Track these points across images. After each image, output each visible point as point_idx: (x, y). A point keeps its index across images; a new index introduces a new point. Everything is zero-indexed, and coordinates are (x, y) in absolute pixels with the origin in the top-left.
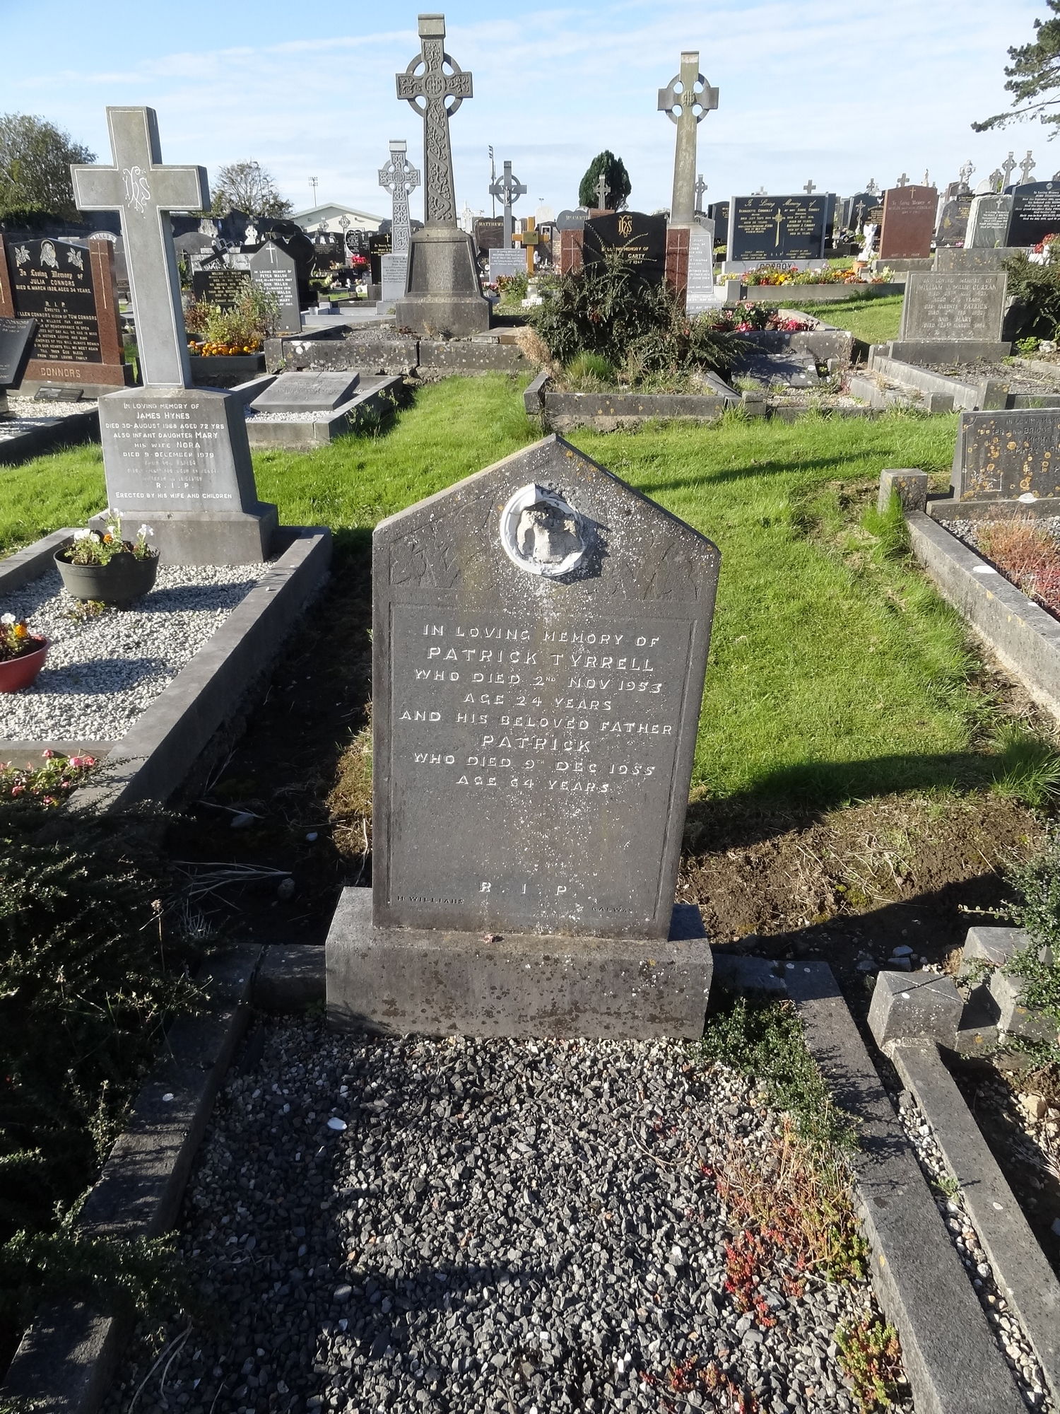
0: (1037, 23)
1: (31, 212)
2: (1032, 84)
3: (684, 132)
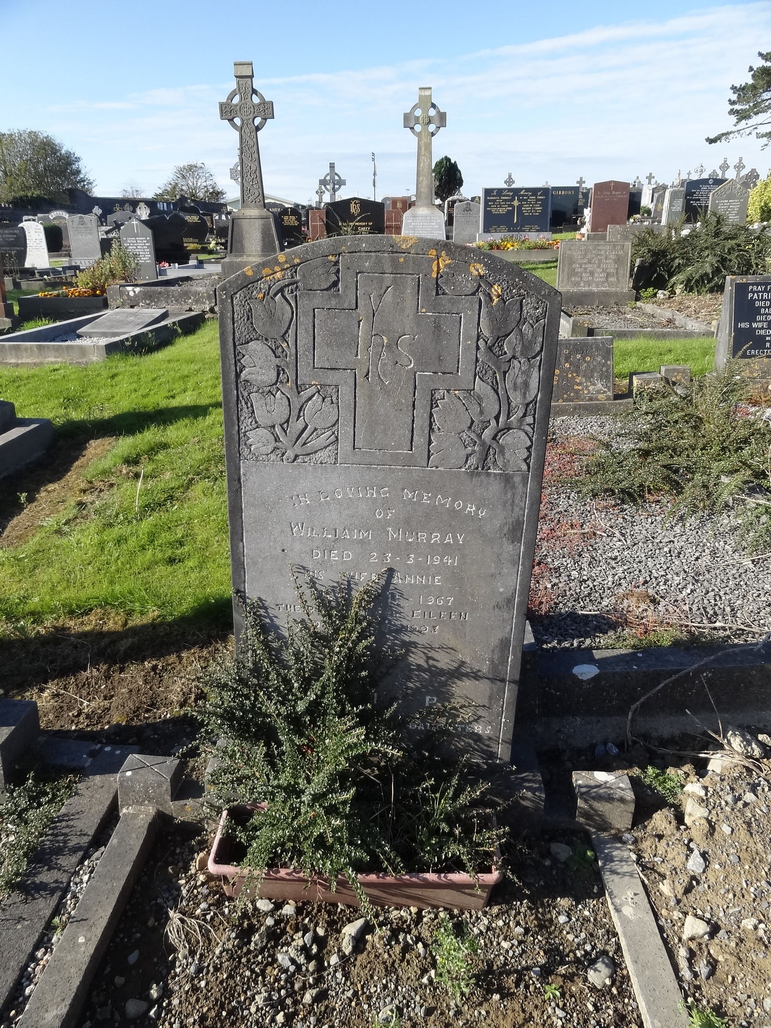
0: (751, 69)
1: (32, 197)
2: (748, 110)
3: (422, 143)
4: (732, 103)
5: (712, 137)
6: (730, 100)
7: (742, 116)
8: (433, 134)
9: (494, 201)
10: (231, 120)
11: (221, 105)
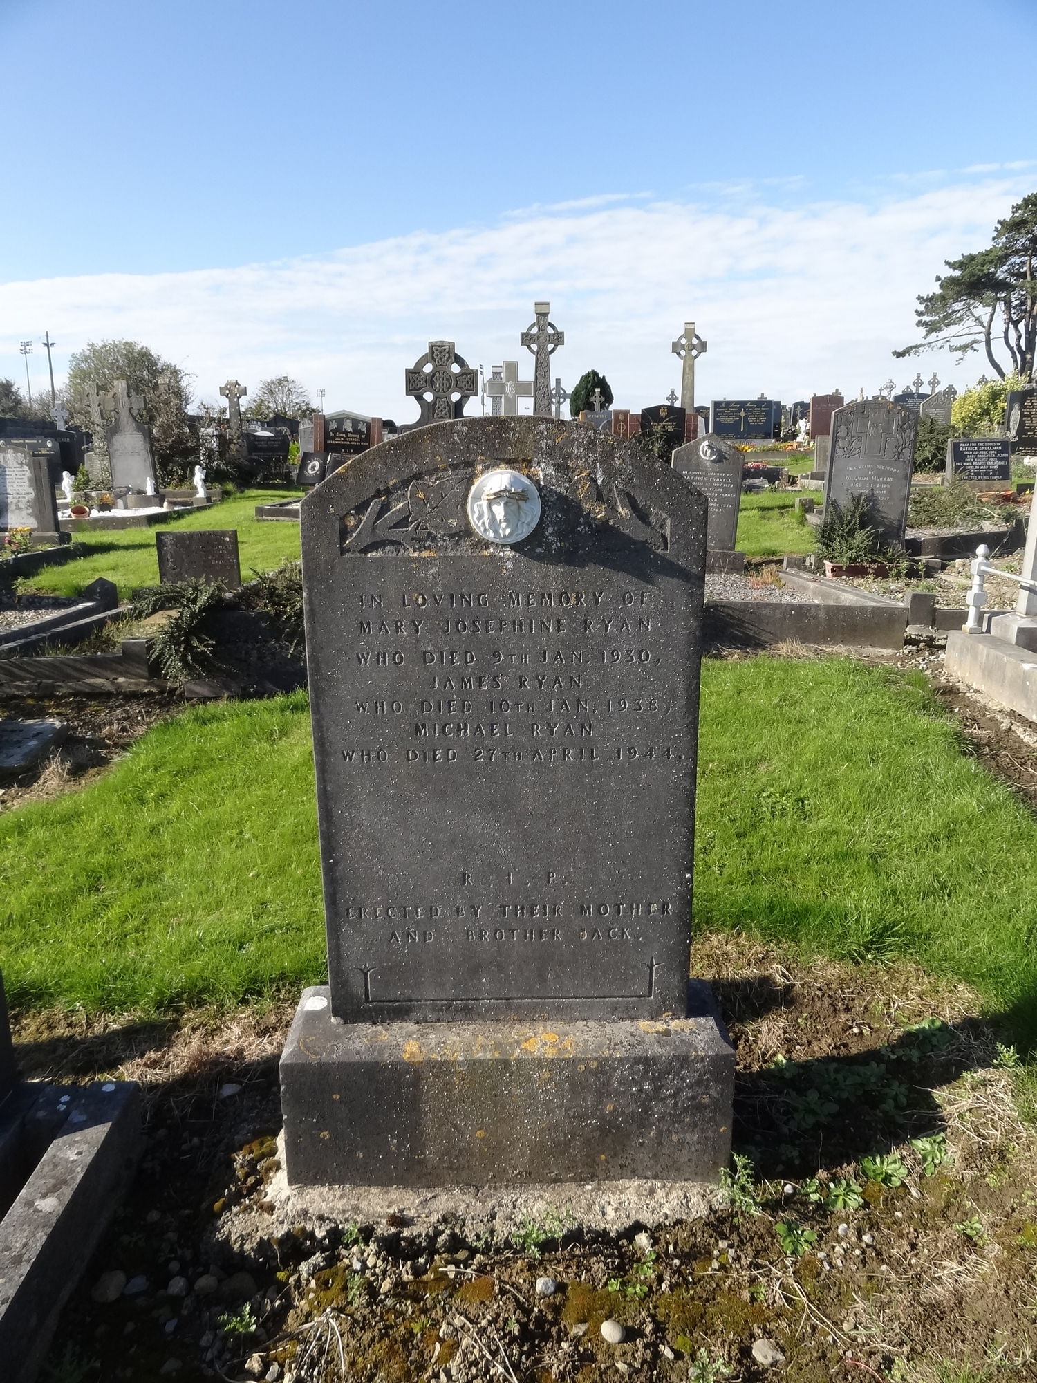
0: (938, 279)
2: (938, 322)
3: (687, 364)
4: (920, 314)
5: (899, 350)
6: (917, 311)
7: (932, 328)
8: (696, 357)
9: (723, 412)
10: (529, 347)
11: (522, 334)
